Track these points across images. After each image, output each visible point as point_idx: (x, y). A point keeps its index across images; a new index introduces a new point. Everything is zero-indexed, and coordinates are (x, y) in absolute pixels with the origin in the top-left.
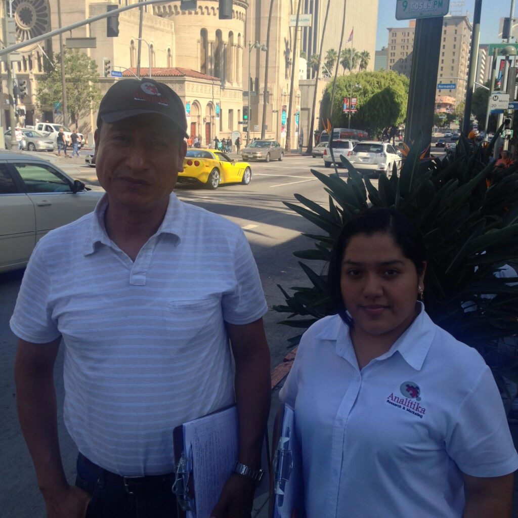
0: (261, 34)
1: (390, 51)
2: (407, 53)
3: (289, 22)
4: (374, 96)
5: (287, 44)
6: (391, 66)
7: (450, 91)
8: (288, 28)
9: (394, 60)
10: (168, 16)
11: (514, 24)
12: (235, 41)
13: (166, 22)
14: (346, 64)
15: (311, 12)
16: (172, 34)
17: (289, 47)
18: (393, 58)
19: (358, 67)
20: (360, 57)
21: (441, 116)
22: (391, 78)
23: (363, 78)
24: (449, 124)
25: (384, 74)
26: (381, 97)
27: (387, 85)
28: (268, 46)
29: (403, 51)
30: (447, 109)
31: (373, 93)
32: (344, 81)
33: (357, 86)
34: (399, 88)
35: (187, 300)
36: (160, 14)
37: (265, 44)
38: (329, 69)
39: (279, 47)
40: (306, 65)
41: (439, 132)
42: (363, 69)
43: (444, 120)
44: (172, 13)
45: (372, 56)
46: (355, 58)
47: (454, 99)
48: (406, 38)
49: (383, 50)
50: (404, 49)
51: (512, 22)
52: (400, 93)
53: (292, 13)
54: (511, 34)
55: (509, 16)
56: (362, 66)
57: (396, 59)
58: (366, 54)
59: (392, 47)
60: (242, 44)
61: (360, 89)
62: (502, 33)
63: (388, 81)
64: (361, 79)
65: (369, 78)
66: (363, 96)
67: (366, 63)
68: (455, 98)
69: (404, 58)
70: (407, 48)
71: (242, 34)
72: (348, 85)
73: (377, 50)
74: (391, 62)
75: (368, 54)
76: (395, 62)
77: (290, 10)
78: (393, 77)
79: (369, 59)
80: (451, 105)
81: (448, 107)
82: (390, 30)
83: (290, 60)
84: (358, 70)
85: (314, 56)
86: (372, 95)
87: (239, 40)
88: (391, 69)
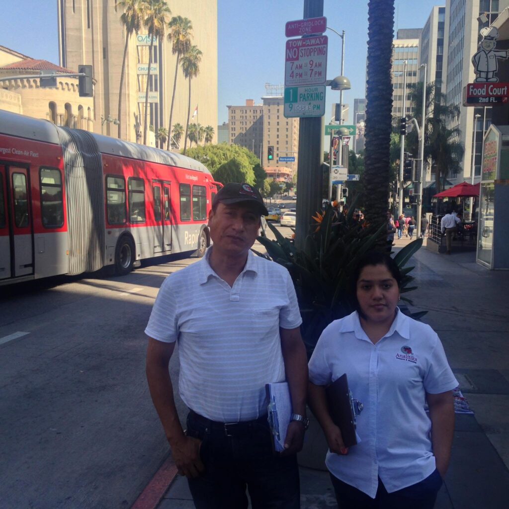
0: (110, 109)
1: (231, 126)
2: (246, 128)
3: (137, 99)
4: (221, 167)
5: (136, 118)
6: (232, 140)
7: (287, 163)
8: (137, 104)
9: (235, 134)
10: (14, 88)
11: (344, 109)
12: (86, 115)
13: (13, 95)
14: (192, 137)
15: (156, 90)
16: (20, 106)
17: (139, 121)
18: (233, 132)
19: (204, 140)
20: (205, 131)
21: (281, 184)
22: (235, 150)
23: (210, 150)
24: (288, 191)
25: (228, 146)
26: (227, 167)
27: (232, 157)
28: (119, 119)
29: (242, 126)
30: (285, 178)
31: (220, 164)
32: (193, 153)
33: (205, 157)
34: (243, 159)
35: (264, 310)
36: (5, 87)
37: (117, 118)
38: (177, 141)
39: (129, 121)
40: (155, 138)
41: (280, 199)
42: (209, 142)
43: (283, 188)
44: (19, 86)
45: (216, 130)
46: (201, 132)
47: (291, 170)
48: (244, 115)
49: (224, 125)
50: (243, 124)
51: (342, 107)
52: (244, 164)
53: (139, 90)
54: (342, 118)
55: (339, 102)
56: (207, 140)
57: (237, 133)
58: (209, 129)
59: (232, 122)
60: (92, 117)
61: (208, 160)
62: (334, 117)
63: (233, 153)
64: (208, 151)
65: (215, 150)
66: (211, 167)
67: (211, 137)
68: (291, 168)
69: (244, 132)
70: (246, 124)
71: (92, 108)
72: (196, 157)
73: (219, 125)
74: (232, 136)
75: (212, 128)
76: (236, 136)
77: (138, 87)
78: (237, 149)
79: (214, 133)
80: (288, 175)
81: (286, 177)
82: (229, 107)
83: (140, 133)
84: (204, 143)
85: (161, 130)
86: (219, 166)
87: (89, 114)
88: (232, 141)
